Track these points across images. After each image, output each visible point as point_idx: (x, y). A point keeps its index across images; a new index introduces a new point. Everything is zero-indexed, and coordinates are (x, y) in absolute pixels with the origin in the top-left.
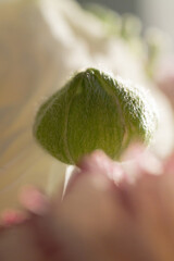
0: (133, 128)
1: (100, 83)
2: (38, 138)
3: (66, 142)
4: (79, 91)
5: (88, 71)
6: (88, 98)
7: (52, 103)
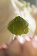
0: (26, 28)
1: (20, 19)
2: (8, 29)
3: (13, 30)
4: (16, 20)
5: (18, 16)
6: (18, 22)
7: (11, 23)
